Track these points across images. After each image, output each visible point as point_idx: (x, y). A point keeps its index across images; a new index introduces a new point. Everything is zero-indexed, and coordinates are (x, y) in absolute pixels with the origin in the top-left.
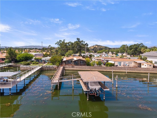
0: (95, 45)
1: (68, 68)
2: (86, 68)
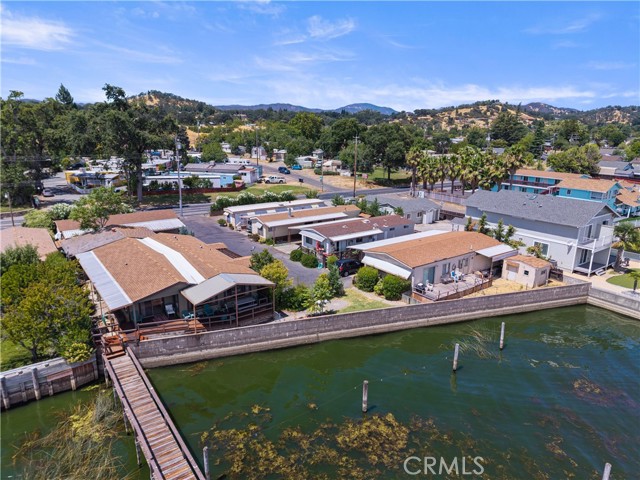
0: (146, 91)
1: (162, 354)
2: (283, 334)
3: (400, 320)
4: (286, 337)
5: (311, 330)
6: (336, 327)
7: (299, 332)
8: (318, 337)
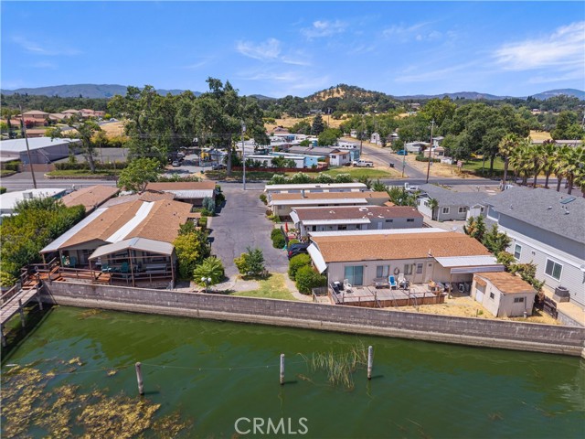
2: (164, 302)
3: (288, 316)
4: (167, 305)
5: (191, 305)
6: (216, 307)
7: (180, 303)
8: (198, 313)
